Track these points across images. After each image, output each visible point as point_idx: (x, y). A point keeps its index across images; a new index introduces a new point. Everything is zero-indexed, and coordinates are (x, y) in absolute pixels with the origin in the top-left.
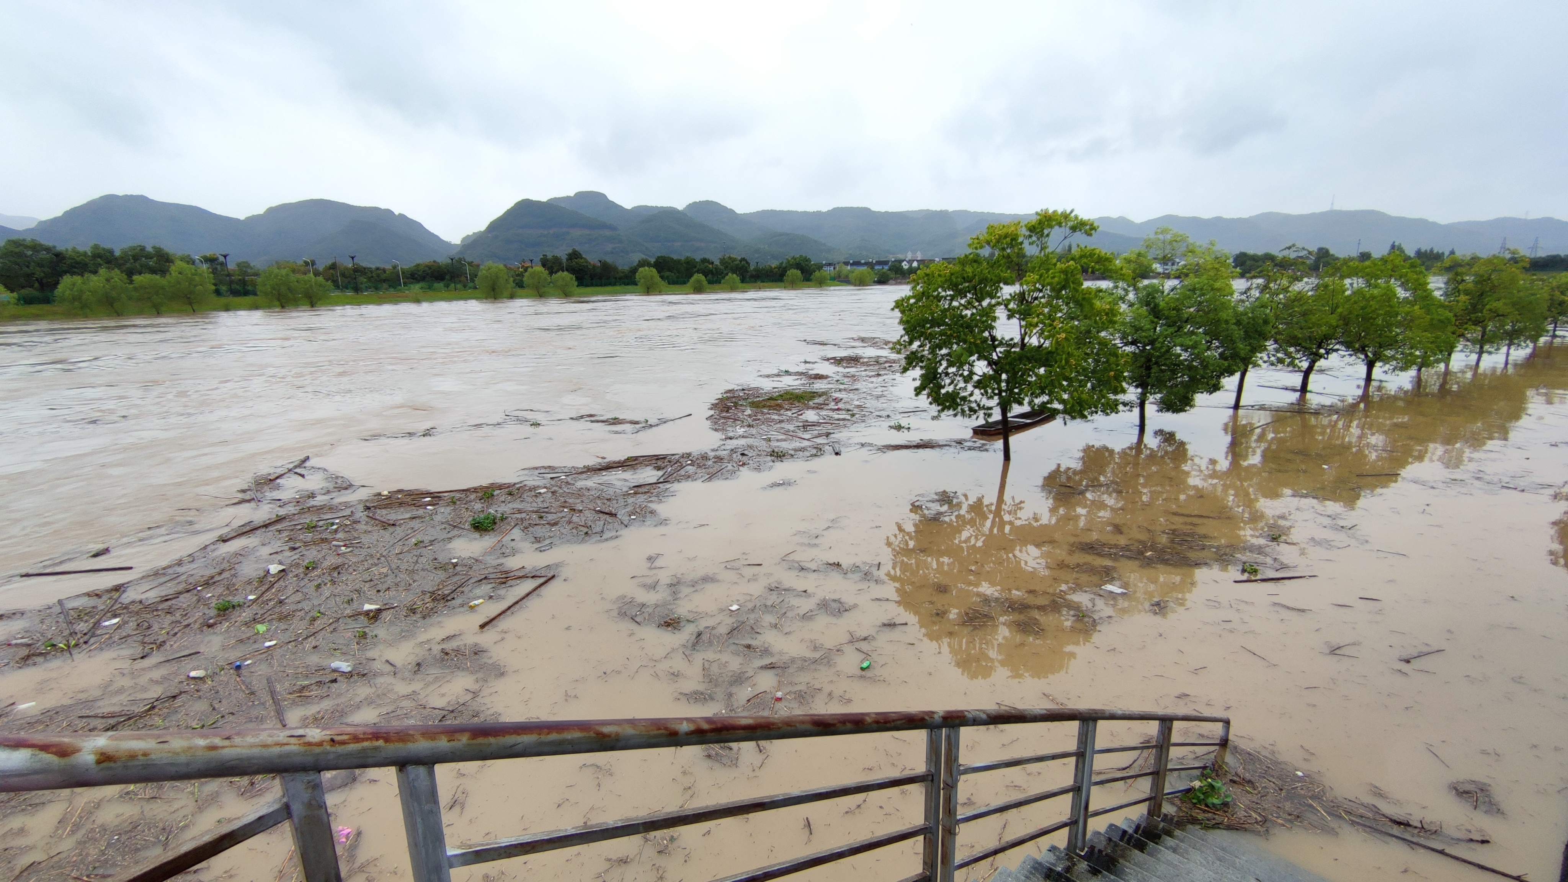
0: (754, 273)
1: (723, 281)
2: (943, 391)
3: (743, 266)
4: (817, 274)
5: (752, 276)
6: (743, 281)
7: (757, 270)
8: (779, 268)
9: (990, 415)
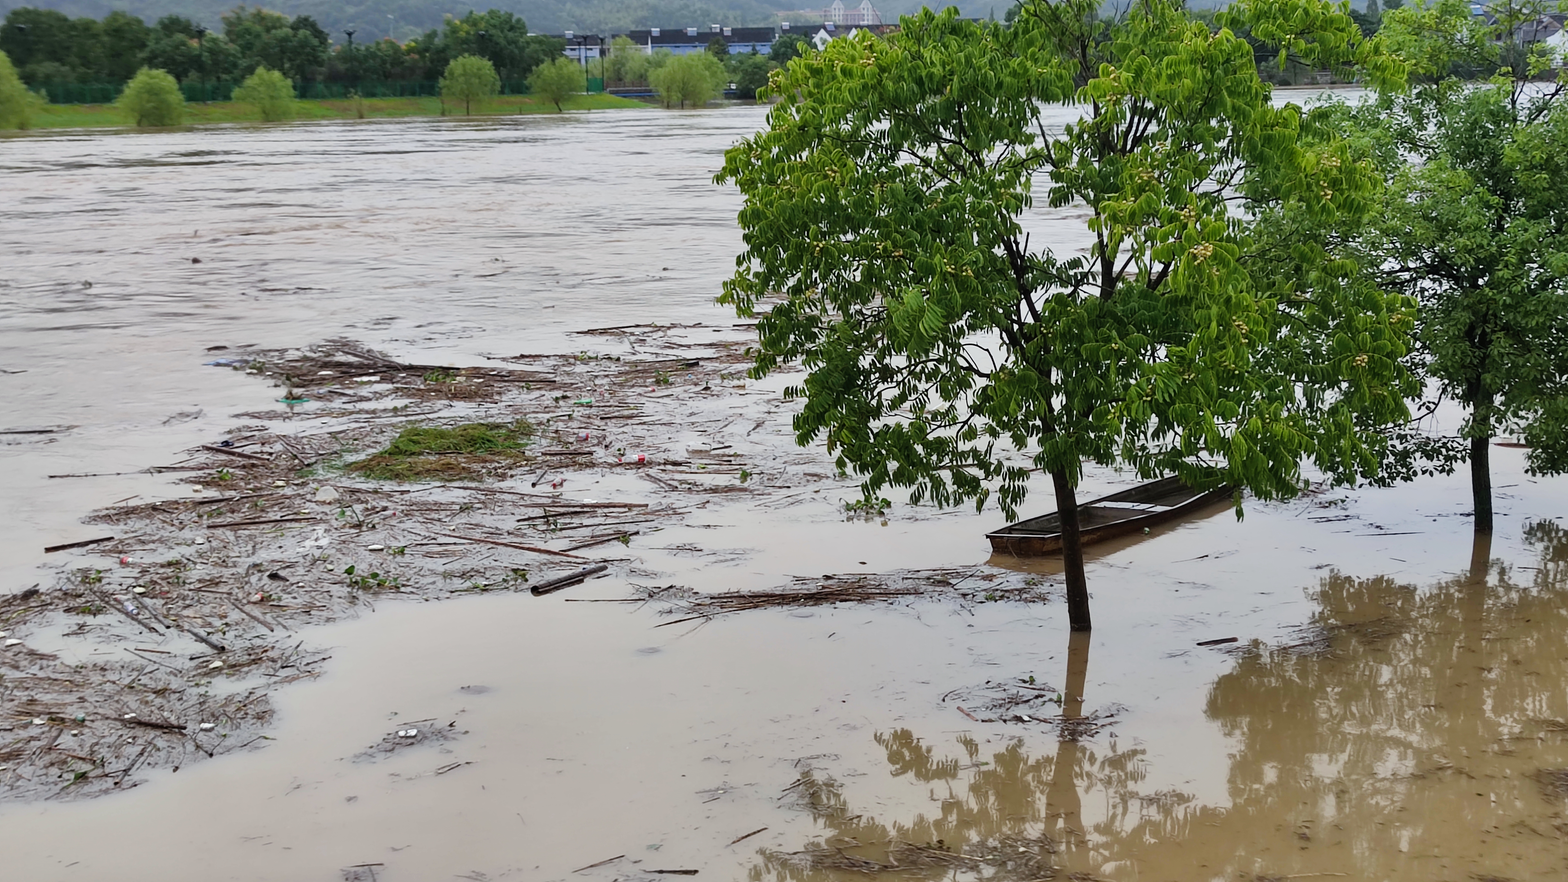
0: (341, 67)
1: (236, 92)
2: (875, 425)
3: (304, 44)
4: (546, 68)
5: (334, 78)
6: (304, 91)
7: (348, 56)
8: (422, 50)
9: (1018, 495)
